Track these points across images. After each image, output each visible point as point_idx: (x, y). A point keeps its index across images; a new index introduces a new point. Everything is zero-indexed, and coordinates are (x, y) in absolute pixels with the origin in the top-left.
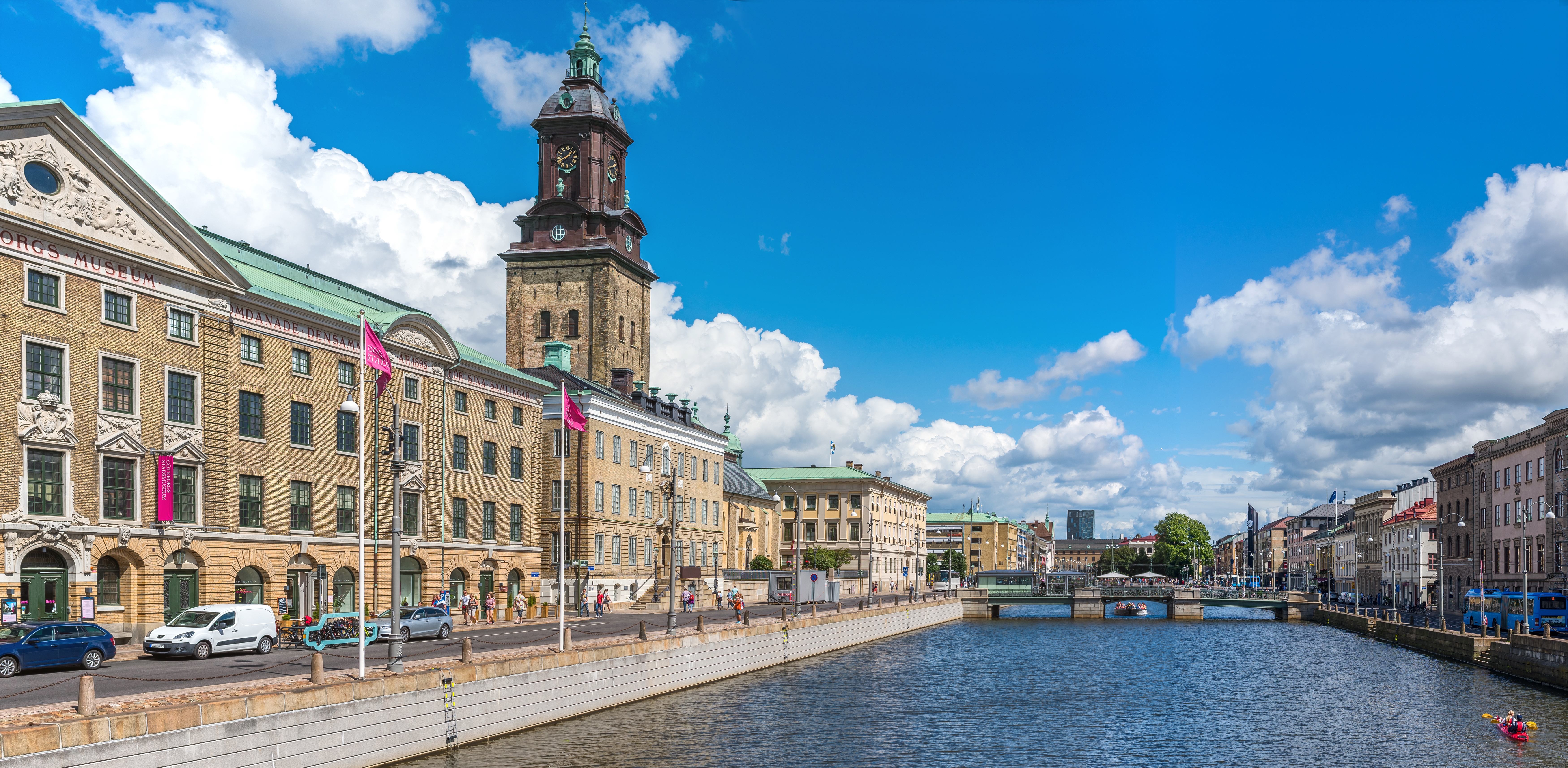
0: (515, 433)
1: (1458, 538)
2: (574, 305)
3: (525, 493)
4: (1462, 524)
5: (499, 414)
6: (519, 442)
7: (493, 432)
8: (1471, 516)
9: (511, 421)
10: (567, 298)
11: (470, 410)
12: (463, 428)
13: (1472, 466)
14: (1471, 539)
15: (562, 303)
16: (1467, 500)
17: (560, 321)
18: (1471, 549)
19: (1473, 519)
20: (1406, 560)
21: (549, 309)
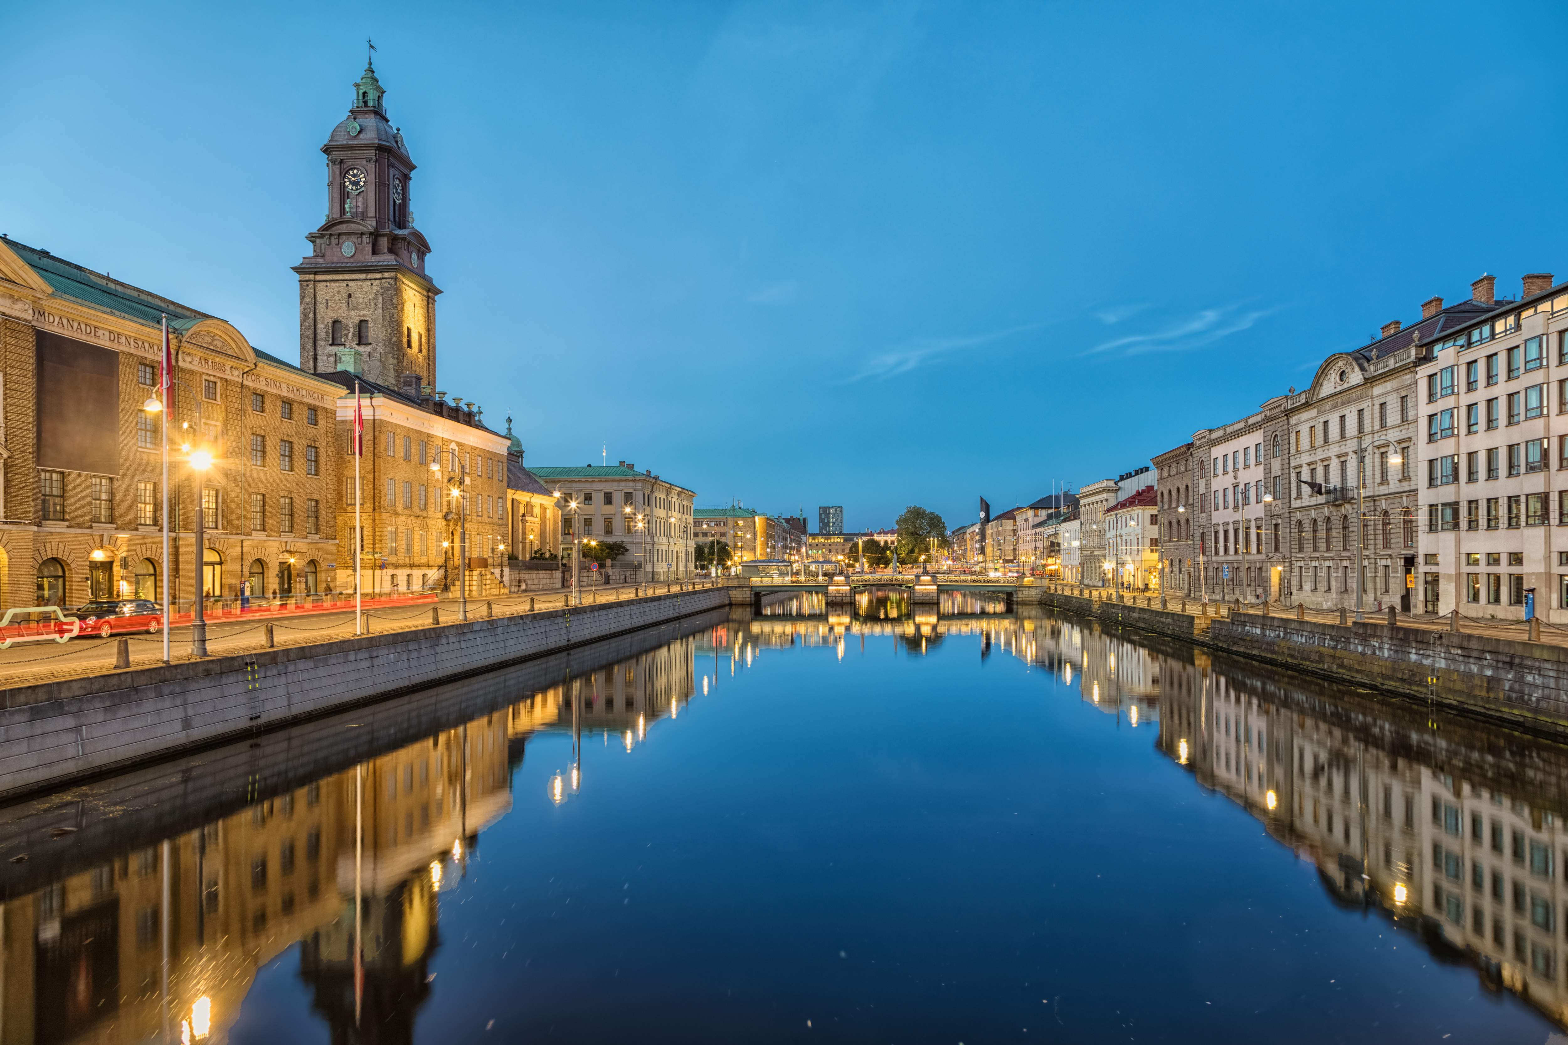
0: (311, 431)
1: (1179, 522)
2: (364, 315)
3: (321, 488)
4: (1181, 510)
5: (296, 416)
6: (314, 441)
7: (290, 432)
8: (1191, 501)
9: (306, 421)
10: (357, 309)
11: (267, 411)
12: (260, 427)
13: (1191, 454)
14: (1191, 523)
15: (353, 313)
16: (1187, 486)
17: (351, 330)
18: (1192, 533)
19: (1192, 504)
20: (1128, 544)
21: (340, 319)
